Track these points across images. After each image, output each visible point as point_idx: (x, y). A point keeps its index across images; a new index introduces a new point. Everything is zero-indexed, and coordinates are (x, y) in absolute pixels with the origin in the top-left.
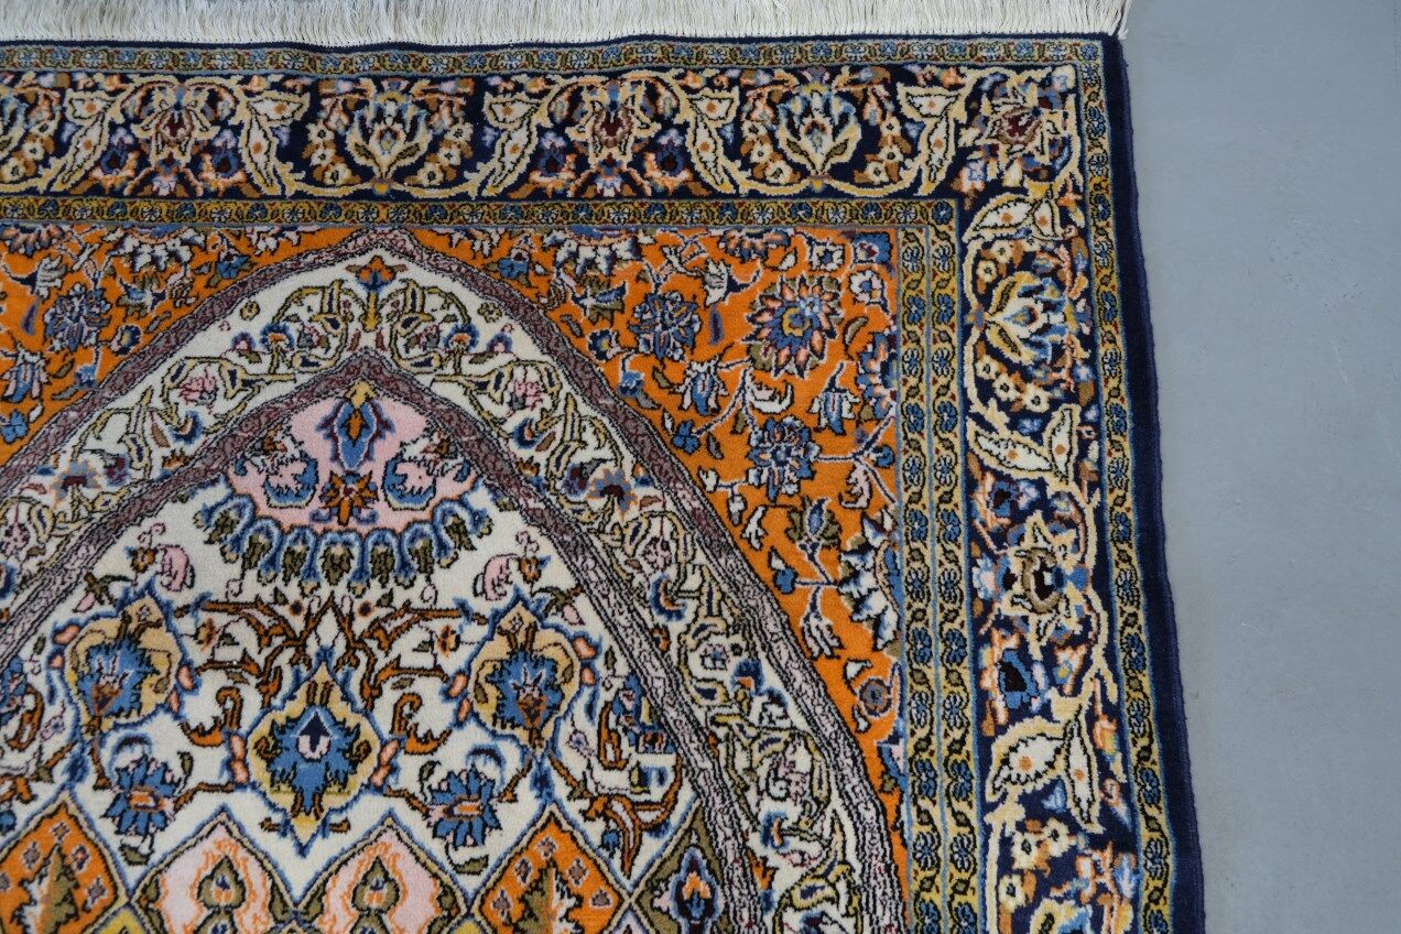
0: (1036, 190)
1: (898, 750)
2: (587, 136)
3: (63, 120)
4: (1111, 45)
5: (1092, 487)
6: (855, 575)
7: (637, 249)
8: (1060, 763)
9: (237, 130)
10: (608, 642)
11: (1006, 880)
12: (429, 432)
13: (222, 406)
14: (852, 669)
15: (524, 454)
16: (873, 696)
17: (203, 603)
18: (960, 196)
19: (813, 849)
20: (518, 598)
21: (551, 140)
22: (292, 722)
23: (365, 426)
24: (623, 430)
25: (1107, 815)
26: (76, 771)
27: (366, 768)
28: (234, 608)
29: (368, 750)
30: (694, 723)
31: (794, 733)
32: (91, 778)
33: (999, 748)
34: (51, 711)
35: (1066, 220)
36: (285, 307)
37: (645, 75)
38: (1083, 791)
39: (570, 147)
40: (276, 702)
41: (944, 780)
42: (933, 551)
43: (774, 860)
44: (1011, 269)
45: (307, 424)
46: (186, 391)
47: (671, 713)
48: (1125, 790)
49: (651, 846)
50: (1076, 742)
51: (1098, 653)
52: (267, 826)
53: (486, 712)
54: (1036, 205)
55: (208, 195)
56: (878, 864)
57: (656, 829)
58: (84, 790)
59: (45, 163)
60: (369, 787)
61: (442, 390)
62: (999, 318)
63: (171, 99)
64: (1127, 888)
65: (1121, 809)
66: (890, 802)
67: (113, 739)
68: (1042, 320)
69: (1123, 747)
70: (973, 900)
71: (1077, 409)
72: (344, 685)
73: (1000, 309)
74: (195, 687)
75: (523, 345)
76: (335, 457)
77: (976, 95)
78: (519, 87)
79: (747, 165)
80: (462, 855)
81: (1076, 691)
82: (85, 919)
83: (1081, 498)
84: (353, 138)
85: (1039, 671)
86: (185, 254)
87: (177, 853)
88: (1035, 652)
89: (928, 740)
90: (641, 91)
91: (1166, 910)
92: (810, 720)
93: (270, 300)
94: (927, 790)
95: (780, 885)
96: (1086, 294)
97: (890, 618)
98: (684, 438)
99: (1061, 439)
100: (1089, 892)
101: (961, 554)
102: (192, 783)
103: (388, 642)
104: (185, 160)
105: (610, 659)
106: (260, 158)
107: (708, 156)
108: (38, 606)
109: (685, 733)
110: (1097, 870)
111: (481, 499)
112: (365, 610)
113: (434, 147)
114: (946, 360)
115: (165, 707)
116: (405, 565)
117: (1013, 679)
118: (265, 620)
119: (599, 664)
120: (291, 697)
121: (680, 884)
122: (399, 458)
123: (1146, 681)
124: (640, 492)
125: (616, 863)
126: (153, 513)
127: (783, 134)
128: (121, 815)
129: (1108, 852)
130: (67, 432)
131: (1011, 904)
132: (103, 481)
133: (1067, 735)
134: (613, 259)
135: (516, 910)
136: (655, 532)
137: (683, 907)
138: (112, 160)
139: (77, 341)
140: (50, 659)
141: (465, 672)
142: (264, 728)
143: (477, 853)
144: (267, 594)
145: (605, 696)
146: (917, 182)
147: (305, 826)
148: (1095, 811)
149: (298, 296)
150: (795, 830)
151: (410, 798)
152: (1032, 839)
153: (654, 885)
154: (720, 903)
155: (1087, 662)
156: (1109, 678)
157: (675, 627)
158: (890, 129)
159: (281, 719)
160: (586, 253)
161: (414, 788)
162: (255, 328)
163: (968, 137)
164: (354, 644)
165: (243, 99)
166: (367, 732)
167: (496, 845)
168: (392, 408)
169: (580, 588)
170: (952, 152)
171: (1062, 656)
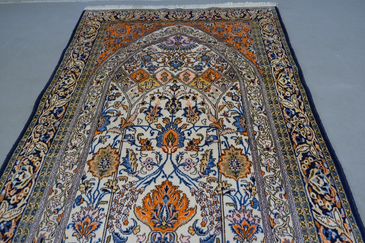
0: (268, 18)
1: (258, 62)
2: (207, 15)
3: (134, 15)
4: (276, 7)
5: (280, 41)
6: (249, 48)
7: (215, 24)
8: (280, 62)
9: (158, 15)
10: (216, 54)
11: (275, 72)
12: (189, 38)
13: (159, 37)
14: (250, 56)
15: (202, 40)
16: (254, 58)
17: (158, 52)
18: (258, 19)
19: (248, 70)
20: (203, 51)
21: (201, 16)
22: (173, 61)
23: (180, 38)
24: (215, 38)
25: (287, 65)
26: (142, 66)
27: (183, 65)
28: (163, 53)
29: (184, 64)
30: (230, 61)
31: (243, 61)
32: (144, 67)
33: (272, 61)
34: (138, 62)
35: (272, 20)
36: (167, 29)
37: (214, 10)
38: (284, 64)
39: (204, 16)
40: (171, 59)
41: (264, 64)
42: (259, 46)
43: (242, 71)
44: (266, 24)
45: (172, 38)
46: (154, 36)
47: (226, 60)
48: (290, 64)
49: (225, 71)
50: (282, 61)
51: (284, 54)
52: (170, 70)
53: (200, 60)
54: (268, 19)
55: (155, 20)
56: (257, 71)
57: (225, 69)
58: (144, 68)
59: (132, 18)
60: (184, 66)
61: (189, 35)
62: (265, 28)
63: (149, 13)
64: (292, 72)
65: (290, 65)
66: (258, 66)
67: (147, 64)
68: (271, 28)
69: (289, 61)
70: (271, 74)
71: (277, 35)
72: (180, 58)
73: (265, 27)
74: (159, 59)
75: (200, 31)
76: (176, 40)
77: (258, 11)
78: (197, 12)
79: (228, 17)
80: (198, 72)
81: (281, 57)
82: (145, 78)
83: (279, 42)
84: (174, 16)
85: (276, 56)
86: (152, 25)
87: (158, 72)
88: (275, 54)
89: (262, 61)
90: (213, 11)
91: (298, 74)
92: (245, 60)
93: (165, 29)
94: (263, 64)
95: (243, 73)
96: (276, 26)
97: (255, 52)
98: (224, 38)
99: (275, 37)
100: (286, 72)
101: (264, 47)
102: (159, 66)
103: (186, 55)
104: (151, 18)
105: (216, 56)
106: (162, 18)
107: (223, 17)
108: (135, 53)
109: (228, 61)
110: (287, 70)
111: (197, 43)
112: (182, 52)
113: (186, 16)
114: (258, 32)
115: (155, 61)
116: (187, 49)
117: (272, 56)
118: (168, 54)
119: (215, 56)
120: (173, 59)
121: (229, 74)
122: (185, 41)
123: (291, 56)
124: (219, 43)
125: (220, 72)
126: (151, 45)
127: (233, 15)
128: (149, 70)
129: (288, 68)
130: (138, 39)
131: (276, 74)
132: (143, 43)
133: (281, 60)
134: (212, 25)
135: (207, 76)
136: (221, 45)
137: (230, 75)
138: (141, 18)
139: (138, 32)
140: (138, 57)
141: (197, 57)
142: (169, 62)
143: (201, 72)
144: (168, 52)
145: (216, 59)
146: (252, 18)
147: (176, 70)
148: (286, 65)
149: (169, 28)
150: (245, 69)
151: (190, 67)
152: (278, 68)
153: (226, 73)
154: (235, 75)
155: (282, 55)
156: (286, 56)
157: (225, 53)
158: (247, 14)
159: (171, 61)
160: (208, 24)
161: (191, 66)
162: (163, 31)
163: (258, 15)
164: (180, 56)
165: (159, 13)
166: (183, 62)
167: (203, 71)
168: (182, 37)
169: (211, 50)
170: (256, 16)
171: (279, 54)
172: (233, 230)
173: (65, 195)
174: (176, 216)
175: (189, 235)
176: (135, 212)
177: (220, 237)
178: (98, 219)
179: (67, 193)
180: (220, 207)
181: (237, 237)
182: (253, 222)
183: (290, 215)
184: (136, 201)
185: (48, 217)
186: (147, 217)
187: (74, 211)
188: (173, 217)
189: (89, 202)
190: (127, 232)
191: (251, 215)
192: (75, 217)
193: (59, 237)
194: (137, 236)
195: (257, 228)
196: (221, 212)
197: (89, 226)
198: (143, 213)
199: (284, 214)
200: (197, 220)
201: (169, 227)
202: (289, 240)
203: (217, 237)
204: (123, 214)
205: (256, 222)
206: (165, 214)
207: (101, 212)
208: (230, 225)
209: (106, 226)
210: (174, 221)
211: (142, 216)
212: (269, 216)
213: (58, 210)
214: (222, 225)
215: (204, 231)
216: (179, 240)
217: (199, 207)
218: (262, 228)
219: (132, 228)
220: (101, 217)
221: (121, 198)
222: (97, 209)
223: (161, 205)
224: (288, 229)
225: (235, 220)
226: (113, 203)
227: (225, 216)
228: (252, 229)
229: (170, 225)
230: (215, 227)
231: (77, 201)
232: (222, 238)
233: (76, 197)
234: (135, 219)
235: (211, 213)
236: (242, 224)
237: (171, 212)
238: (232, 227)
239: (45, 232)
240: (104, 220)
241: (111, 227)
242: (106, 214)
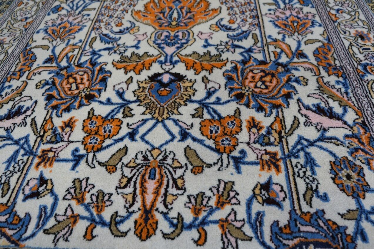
172: (276, 26)
173: (38, 5)
174: (192, 17)
175: (212, 31)
176: (133, 15)
177: (257, 32)
178: (81, 24)
179: (41, 4)
180: (256, 6)
181: (283, 31)
182: (305, 18)
183: (359, 10)
184: (134, 6)
185: (12, 25)
186: (149, 19)
187: (47, 18)
188: (187, 17)
189: (69, 10)
190: (121, 32)
191: (301, 13)
192: (50, 24)
193: (24, 41)
194: (135, 36)
195: (313, 23)
196: (257, 10)
197: (67, 29)
198: (144, 16)
199: (350, 9)
200: (222, 19)
201: (181, 26)
202: (362, 32)
203: (253, 32)
204: (117, 17)
205: (310, 17)
206: (175, 15)
207: (85, 17)
208: (271, 21)
209: (91, 29)
210: (189, 20)
211: (143, 18)
212: (329, 12)
213: (26, 18)
214: (259, 22)
215: (233, 28)
216: (195, 36)
217: (224, 8)
218: (320, 22)
219: (127, 29)
220: (84, 21)
221: (114, 5)
222: (80, 15)
223: (171, 8)
224: (360, 23)
225: (278, 17)
226: (103, 9)
227: (263, 13)
228: (305, 24)
229: (182, 24)
230: (250, 24)
231: (54, 9)
232: (261, 33)
233: (53, 6)
234: (133, 20)
235: (243, 13)
236: (289, 20)
237: (185, 13)
238: (274, 23)
239: (6, 37)
240: (88, 24)
241: (98, 29)
242: (92, 18)
